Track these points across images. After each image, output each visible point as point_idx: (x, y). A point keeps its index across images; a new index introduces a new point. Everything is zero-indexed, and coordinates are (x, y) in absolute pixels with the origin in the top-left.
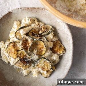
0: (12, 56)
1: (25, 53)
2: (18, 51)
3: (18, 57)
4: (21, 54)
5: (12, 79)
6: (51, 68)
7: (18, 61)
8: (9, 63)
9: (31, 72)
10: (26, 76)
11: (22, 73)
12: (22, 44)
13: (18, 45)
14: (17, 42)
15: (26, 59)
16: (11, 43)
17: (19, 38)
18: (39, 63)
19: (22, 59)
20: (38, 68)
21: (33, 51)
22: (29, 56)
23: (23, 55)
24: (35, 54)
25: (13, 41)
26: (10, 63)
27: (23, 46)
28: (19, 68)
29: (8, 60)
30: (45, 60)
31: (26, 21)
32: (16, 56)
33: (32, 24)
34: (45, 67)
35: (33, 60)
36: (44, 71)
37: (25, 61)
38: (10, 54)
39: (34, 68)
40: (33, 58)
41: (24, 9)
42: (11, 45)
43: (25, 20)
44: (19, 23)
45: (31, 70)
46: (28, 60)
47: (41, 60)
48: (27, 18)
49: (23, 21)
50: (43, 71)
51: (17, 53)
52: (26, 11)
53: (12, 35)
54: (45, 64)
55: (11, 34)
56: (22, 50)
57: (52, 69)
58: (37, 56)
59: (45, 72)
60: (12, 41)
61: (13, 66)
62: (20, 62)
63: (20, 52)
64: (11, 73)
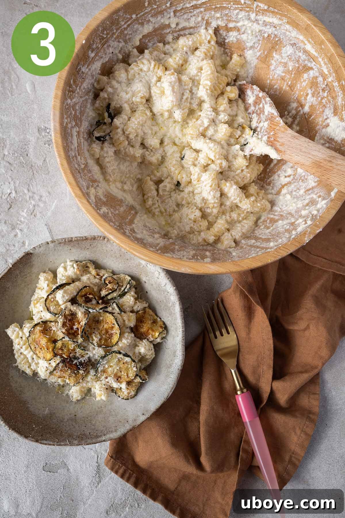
0: (41, 355)
1: (72, 346)
2: (55, 341)
3: (55, 355)
4: (61, 347)
5: (47, 411)
6: (137, 375)
7: (58, 364)
8: (35, 374)
9: (89, 390)
10: (78, 401)
11: (67, 395)
12: (64, 325)
13: (54, 328)
14: (51, 322)
15: (75, 358)
16: (36, 325)
17: (55, 312)
18: (107, 366)
19: (67, 359)
20: (106, 378)
21: (91, 339)
22: (81, 351)
23: (69, 350)
24: (96, 344)
25: (42, 320)
26: (37, 373)
27: (66, 330)
28: (59, 385)
29: (33, 367)
30: (121, 356)
31: (68, 269)
32: (52, 354)
33: (82, 275)
34: (123, 373)
35: (93, 360)
36: (121, 383)
37: (74, 363)
38: (37, 352)
39: (98, 379)
40: (91, 355)
41: (60, 243)
42: (38, 328)
43: (65, 268)
44: (50, 276)
45: (89, 385)
46: (79, 360)
47: (110, 356)
48: (69, 263)
49: (60, 271)
50: (119, 384)
51: (54, 347)
52: (67, 248)
53: (38, 305)
54: (121, 366)
55: (35, 305)
56: (64, 338)
57: (140, 377)
58: (100, 349)
59: (124, 386)
60: (40, 321)
61: (46, 380)
62: (62, 367)
63: (59, 344)
64: (43, 398)
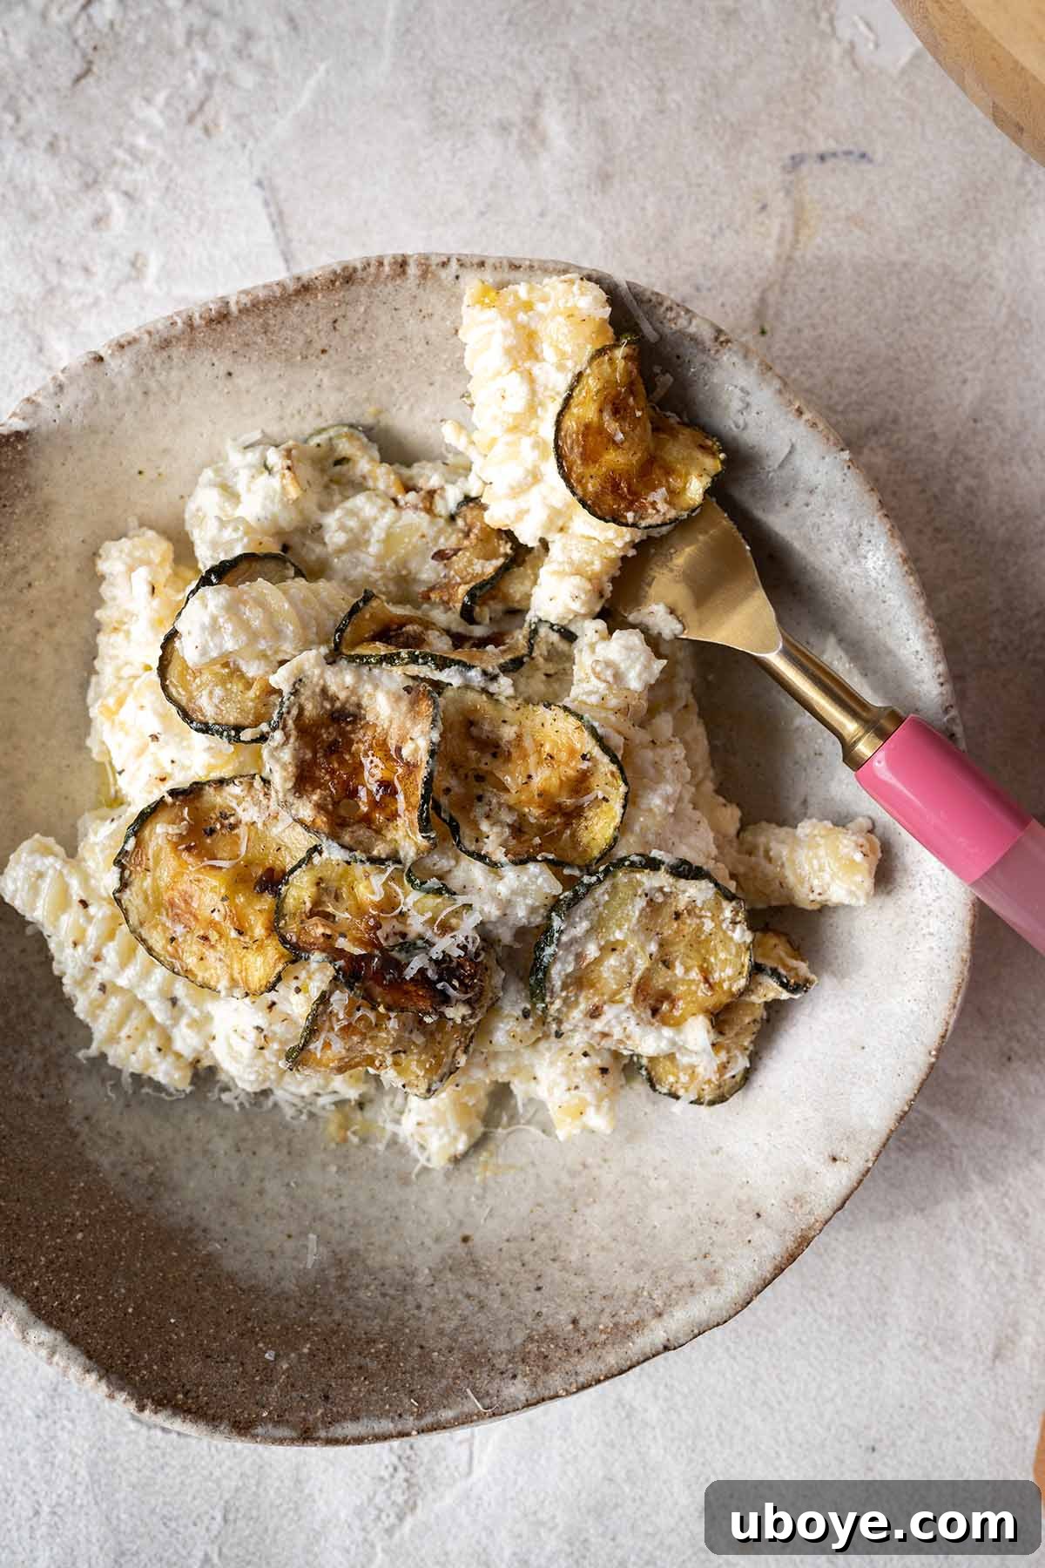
0: (215, 969)
1: (370, 887)
2: (272, 881)
3: (296, 953)
4: (317, 903)
5: (313, 1254)
6: (757, 969)
7: (324, 999)
8: (204, 1075)
9: (501, 1094)
10: (457, 1160)
11: (394, 1142)
12: (304, 780)
13: (248, 813)
14: (221, 783)
15: (409, 946)
16: (145, 818)
17: (233, 717)
18: (592, 951)
19: (370, 957)
20: (595, 1013)
21: (466, 831)
22: (433, 901)
23: (360, 911)
24: (499, 855)
25: (169, 785)
26: (212, 1070)
27: (320, 807)
28: (341, 1104)
29: (186, 1040)
30: (662, 879)
31: (241, 487)
32: (273, 950)
33: (325, 508)
34: (679, 970)
35: (506, 936)
36: (677, 1024)
37: (410, 973)
38: (191, 961)
39: (545, 1027)
40: (493, 911)
41: (166, 344)
42: (161, 832)
43: (229, 493)
44: (160, 549)
45: (501, 1071)
46: (436, 953)
47: (601, 894)
48: (240, 462)
49: (205, 505)
50: (667, 1032)
51: (278, 912)
52: (207, 366)
53: (128, 712)
54: (667, 932)
55: (111, 714)
56: (316, 849)
57: (775, 973)
58: (532, 868)
59: (697, 1033)
60: (160, 791)
61: (266, 1093)
62: (351, 1009)
63: (299, 891)
64: (273, 1187)
